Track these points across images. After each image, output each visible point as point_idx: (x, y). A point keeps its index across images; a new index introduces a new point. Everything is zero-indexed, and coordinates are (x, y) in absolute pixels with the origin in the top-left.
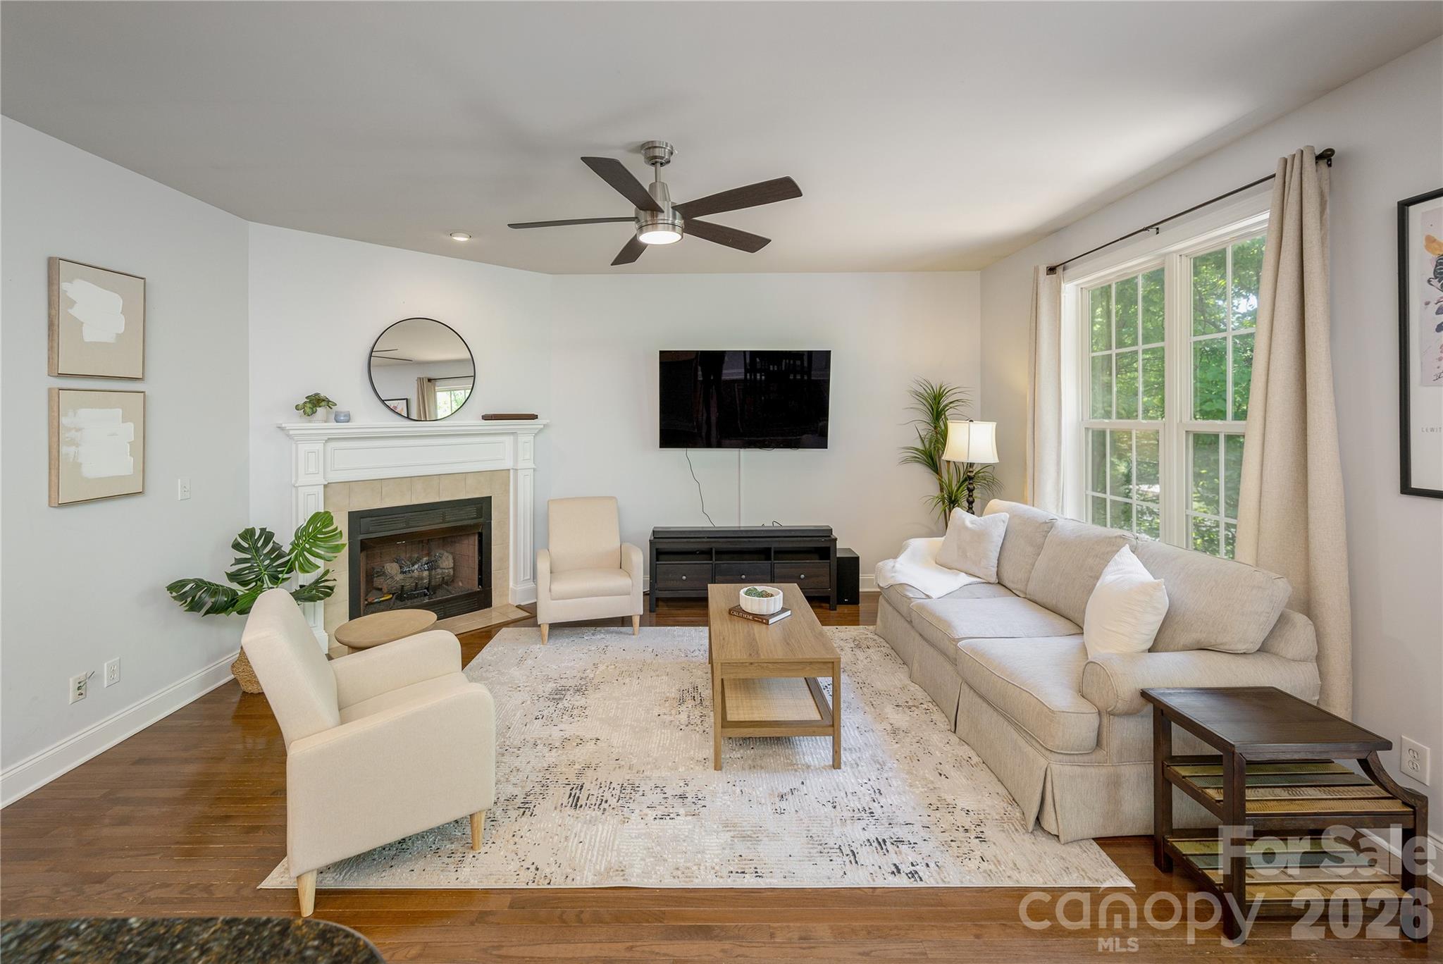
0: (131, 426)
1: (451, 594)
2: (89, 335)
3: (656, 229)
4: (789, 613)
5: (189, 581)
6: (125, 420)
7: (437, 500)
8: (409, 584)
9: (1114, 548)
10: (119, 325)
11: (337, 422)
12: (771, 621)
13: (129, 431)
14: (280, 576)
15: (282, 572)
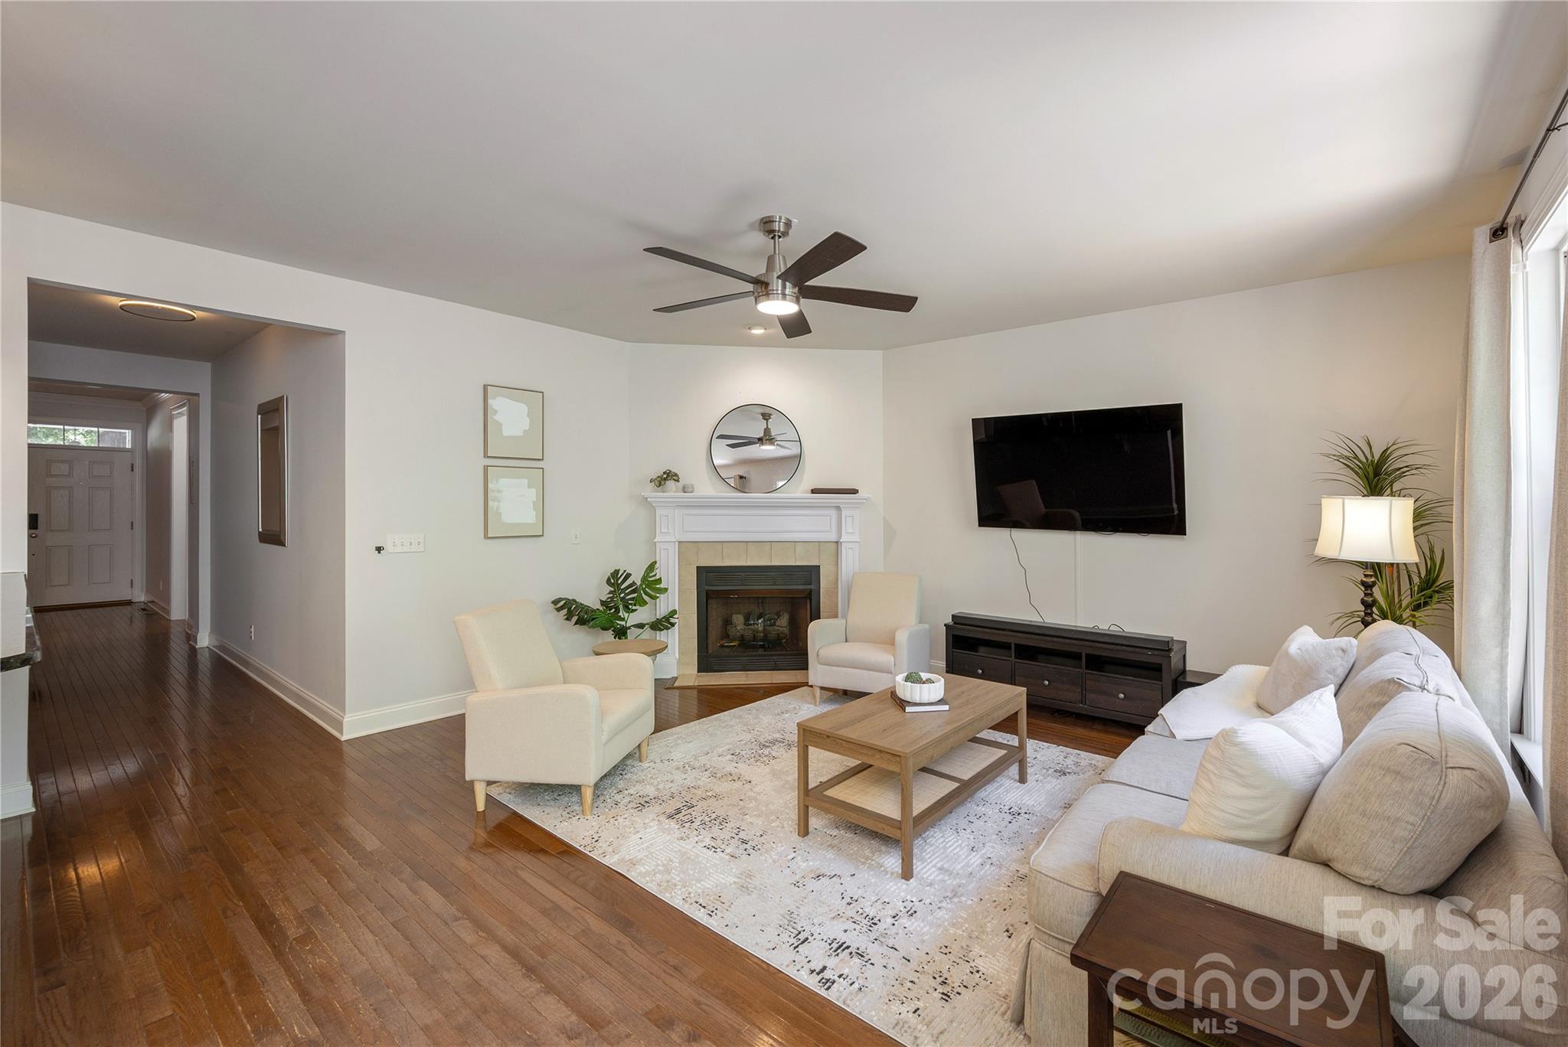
0: (533, 491)
1: (787, 651)
2: (506, 432)
3: (768, 299)
4: (946, 707)
5: (563, 599)
6: (530, 486)
7: (769, 564)
8: (748, 634)
9: (1385, 699)
10: (525, 424)
11: (685, 492)
12: (908, 709)
13: (532, 494)
14: (630, 607)
15: (631, 604)
